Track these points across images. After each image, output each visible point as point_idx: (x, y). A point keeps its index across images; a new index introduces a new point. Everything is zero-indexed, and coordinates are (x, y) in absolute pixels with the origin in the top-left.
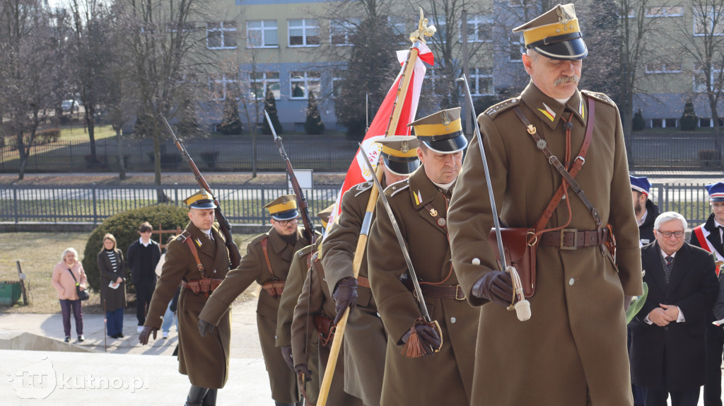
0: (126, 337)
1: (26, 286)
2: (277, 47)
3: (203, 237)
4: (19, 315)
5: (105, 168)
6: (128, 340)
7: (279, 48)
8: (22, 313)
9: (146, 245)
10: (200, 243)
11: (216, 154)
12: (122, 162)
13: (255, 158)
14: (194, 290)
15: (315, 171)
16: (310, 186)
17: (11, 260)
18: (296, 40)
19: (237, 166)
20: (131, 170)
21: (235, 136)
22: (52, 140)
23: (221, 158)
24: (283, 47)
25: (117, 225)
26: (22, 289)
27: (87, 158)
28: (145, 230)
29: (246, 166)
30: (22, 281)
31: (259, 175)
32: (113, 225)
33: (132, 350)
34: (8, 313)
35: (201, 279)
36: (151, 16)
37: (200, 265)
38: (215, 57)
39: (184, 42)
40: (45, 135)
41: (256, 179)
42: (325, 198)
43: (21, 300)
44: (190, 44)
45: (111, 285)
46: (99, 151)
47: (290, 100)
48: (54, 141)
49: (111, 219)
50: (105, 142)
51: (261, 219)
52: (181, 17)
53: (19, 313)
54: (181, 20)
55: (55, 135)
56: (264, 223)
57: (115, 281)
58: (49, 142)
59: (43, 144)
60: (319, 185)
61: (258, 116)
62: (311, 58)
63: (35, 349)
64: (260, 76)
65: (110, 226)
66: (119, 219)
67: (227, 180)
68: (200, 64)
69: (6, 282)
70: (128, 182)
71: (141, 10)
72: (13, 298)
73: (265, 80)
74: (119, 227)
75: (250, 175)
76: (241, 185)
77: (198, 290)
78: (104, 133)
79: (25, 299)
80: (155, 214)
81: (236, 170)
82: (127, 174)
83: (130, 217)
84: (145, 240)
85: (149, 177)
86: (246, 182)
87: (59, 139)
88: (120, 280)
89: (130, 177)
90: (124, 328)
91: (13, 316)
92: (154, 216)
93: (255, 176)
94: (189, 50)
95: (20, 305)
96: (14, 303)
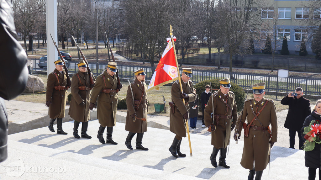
0: (197, 128)
1: (166, 106)
2: (290, 19)
3: (60, 73)
4: (161, 116)
5: (214, 65)
6: (197, 130)
7: (291, 19)
8: (163, 116)
9: (207, 93)
10: (59, 75)
11: (258, 62)
12: (219, 63)
13: (273, 64)
14: (56, 89)
15: (290, 70)
16: (287, 77)
17: (167, 97)
18: (299, 16)
19: (267, 67)
20: (224, 66)
21: (269, 55)
22: (196, 52)
23: (260, 63)
24: (293, 19)
25: (200, 86)
26: (164, 107)
27: (207, 60)
28: (208, 87)
29: (269, 67)
30: (164, 104)
31: (274, 71)
32: (199, 85)
33: (198, 133)
34: (158, 115)
35: (58, 86)
36: (237, 4)
37: (59, 81)
38: (261, 22)
39: (249, 15)
40: (194, 50)
41: (273, 73)
42: (299, 83)
43: (164, 111)
44: (251, 16)
45: (193, 108)
46: (212, 57)
47: (294, 41)
48: (197, 53)
49: (199, 83)
50: (214, 54)
51: (267, 88)
52: (249, 5)
53: (162, 116)
54: (249, 6)
55: (198, 50)
56: (268, 91)
57: (194, 106)
58: (195, 53)
59: (193, 53)
60: (299, 77)
61: (275, 47)
62: (301, 24)
63: (155, 127)
64: (282, 30)
65: (198, 86)
66: (202, 83)
67: (261, 72)
68: (255, 25)
69: (159, 104)
70: (221, 70)
71: (233, 2)
72: (160, 110)
73: (284, 33)
74: (201, 86)
75: (270, 71)
76: (266, 75)
77: (57, 89)
78: (214, 51)
79: (165, 111)
80: (215, 82)
81: (265, 69)
82: (221, 67)
83: (206, 83)
84: (207, 91)
85: (228, 69)
86: (268, 74)
87: (199, 52)
88: (196, 106)
89: (222, 69)
90: (196, 125)
91: (159, 117)
92: (215, 83)
93: (272, 72)
94: (251, 19)
95: (163, 113)
96: (161, 112)
